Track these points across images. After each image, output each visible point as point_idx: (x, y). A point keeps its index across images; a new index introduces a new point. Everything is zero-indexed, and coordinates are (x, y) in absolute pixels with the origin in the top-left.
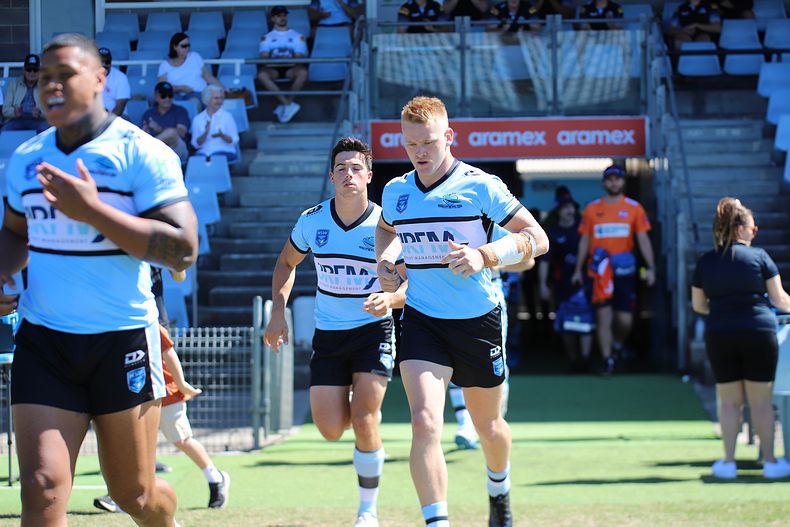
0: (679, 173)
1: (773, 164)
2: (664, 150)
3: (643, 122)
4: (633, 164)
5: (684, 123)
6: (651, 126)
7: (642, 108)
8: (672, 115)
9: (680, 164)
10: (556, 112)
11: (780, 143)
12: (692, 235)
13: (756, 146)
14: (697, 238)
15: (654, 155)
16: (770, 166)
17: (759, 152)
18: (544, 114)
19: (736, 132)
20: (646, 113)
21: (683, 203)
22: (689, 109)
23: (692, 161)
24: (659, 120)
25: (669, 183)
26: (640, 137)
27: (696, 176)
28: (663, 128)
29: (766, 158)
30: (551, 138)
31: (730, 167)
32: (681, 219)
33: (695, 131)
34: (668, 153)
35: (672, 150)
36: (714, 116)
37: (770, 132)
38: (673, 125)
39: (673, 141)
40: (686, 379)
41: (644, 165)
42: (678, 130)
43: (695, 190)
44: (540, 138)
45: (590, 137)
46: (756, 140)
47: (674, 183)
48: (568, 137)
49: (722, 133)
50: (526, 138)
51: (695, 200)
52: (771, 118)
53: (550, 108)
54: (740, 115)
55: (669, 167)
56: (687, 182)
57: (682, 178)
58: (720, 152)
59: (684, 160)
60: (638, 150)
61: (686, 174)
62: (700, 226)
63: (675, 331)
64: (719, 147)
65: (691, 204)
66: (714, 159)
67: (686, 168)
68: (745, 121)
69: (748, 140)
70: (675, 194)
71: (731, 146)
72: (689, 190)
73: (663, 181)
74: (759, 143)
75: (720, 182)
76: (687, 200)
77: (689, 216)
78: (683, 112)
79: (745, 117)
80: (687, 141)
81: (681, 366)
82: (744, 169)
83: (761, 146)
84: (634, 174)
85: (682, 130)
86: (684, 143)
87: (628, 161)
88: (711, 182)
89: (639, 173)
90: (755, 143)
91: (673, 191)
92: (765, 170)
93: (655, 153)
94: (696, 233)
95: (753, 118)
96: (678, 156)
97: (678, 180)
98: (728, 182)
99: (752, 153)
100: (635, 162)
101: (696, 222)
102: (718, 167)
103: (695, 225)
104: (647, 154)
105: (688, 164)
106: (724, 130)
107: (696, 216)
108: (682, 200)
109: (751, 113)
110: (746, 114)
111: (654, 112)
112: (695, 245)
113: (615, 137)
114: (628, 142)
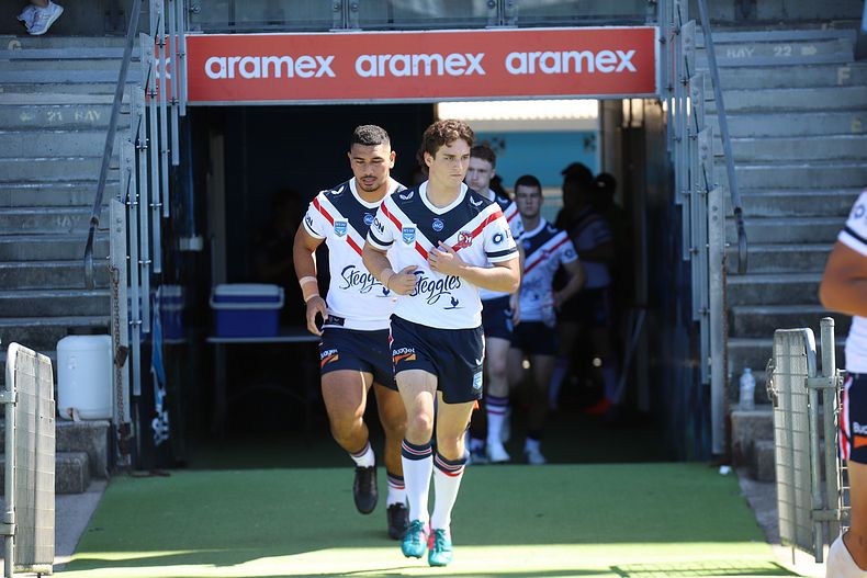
0: (711, 122)
2: (685, 83)
3: (651, 33)
4: (635, 107)
5: (718, 36)
6: (663, 41)
7: (650, 10)
8: (699, 23)
9: (712, 106)
10: (503, 19)
12: (733, 223)
13: (842, 74)
14: (741, 232)
15: (669, 90)
17: (848, 84)
18: (483, 22)
19: (808, 51)
20: (655, 21)
21: (718, 173)
22: (729, 13)
23: (732, 100)
24: (678, 32)
25: (695, 138)
26: (645, 62)
27: (737, 125)
28: (685, 45)
30: (494, 63)
31: (800, 111)
32: (714, 198)
33: (739, 49)
34: (693, 88)
35: (699, 83)
36: (772, 23)
38: (700, 40)
39: (701, 68)
40: (724, 470)
41: (653, 109)
42: (710, 48)
43: (736, 152)
45: (561, 62)
46: (844, 65)
47: (703, 139)
48: (523, 63)
49: (784, 52)
50: (450, 64)
51: (736, 168)
53: (493, 13)
54: (818, 21)
55: (694, 110)
56: (723, 137)
57: (717, 130)
58: (782, 87)
59: (720, 103)
60: (642, 83)
61: (723, 123)
62: (746, 212)
63: (708, 388)
64: (778, 75)
65: (730, 170)
66: (771, 98)
67: (722, 112)
68: (824, 31)
69: (828, 65)
70: (704, 158)
71: (800, 74)
72: (727, 151)
73: (684, 137)
74: (848, 69)
75: (781, 137)
76: (724, 168)
77: (728, 194)
78: (718, 18)
79: (824, 26)
80: (726, 68)
81: (716, 450)
82: (823, 114)
83: (852, 74)
84: (636, 124)
85: (716, 48)
86: (719, 70)
87: (626, 103)
88: (766, 136)
89: (643, 122)
90: (842, 70)
91: (701, 153)
92: (859, 114)
93: (671, 89)
94: (740, 223)
95: (839, 27)
96: (710, 94)
97: (710, 134)
98: (794, 136)
99: (836, 86)
100: (637, 104)
101: (740, 206)
102: (778, 110)
103: (738, 211)
104: (658, 92)
105: (726, 107)
106: (788, 48)
107: (739, 195)
108: (716, 168)
109: (836, 18)
110: (828, 21)
111: (669, 19)
112: (738, 245)
113: (603, 61)
114: (626, 69)
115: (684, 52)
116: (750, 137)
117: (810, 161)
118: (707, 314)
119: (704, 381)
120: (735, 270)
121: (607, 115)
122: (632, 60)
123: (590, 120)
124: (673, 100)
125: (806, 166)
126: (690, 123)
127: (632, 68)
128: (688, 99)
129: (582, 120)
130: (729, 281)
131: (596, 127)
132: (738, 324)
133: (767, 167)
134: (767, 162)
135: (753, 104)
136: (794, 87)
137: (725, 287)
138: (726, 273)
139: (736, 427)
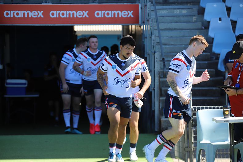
0: (156, 33)
1: (203, 28)
2: (148, 21)
3: (138, 5)
4: (133, 27)
5: (158, 7)
6: (141, 8)
8: (152, 3)
9: (156, 28)
10: (94, 1)
11: (206, 17)
12: (162, 63)
13: (194, 19)
14: (164, 65)
15: (143, 23)
16: (202, 29)
17: (196, 22)
18: (88, 2)
19: (184, 12)
20: (139, 2)
21: (157, 48)
22: (161, 0)
23: (162, 26)
24: (146, 6)
25: (151, 37)
26: (136, 14)
27: (163, 33)
28: (148, 10)
29: (199, 25)
30: (91, 14)
31: (182, 29)
32: (157, 55)
33: (164, 11)
34: (150, 22)
35: (152, 21)
36: (174, 3)
37: (202, 12)
38: (152, 8)
39: (153, 16)
41: (138, 28)
42: (155, 10)
43: (163, 41)
44: (86, 14)
45: (111, 14)
46: (195, 16)
47: (153, 37)
48: (100, 14)
49: (177, 12)
50: (78, 14)
51: (163, 46)
52: (202, 4)
54: (187, 3)
55: (151, 29)
56: (159, 37)
57: (157, 35)
58: (176, 22)
59: (158, 27)
60: (135, 21)
61: (159, 33)
62: (166, 59)
63: (154, 111)
64: (175, 19)
65: (161, 47)
66: (174, 25)
67: (159, 30)
68: (189, 6)
69: (190, 16)
70: (154, 43)
71: (182, 19)
72: (160, 41)
73: (148, 37)
74: (196, 17)
75: (176, 37)
76: (159, 46)
77: (161, 54)
78: (158, 2)
79: (189, 4)
80: (160, 16)
81: (156, 130)
82: (188, 31)
83: (197, 19)
84: (133, 33)
85: (157, 10)
86: (158, 17)
87: (130, 26)
88: (172, 37)
89: (135, 32)
90: (194, 17)
91: (153, 42)
92: (199, 31)
93: (144, 23)
94: (164, 63)
95: (193, 5)
96: (155, 24)
97: (155, 36)
98: (180, 37)
99: (192, 22)
100: (134, 27)
101: (164, 57)
102: (175, 29)
103: (163, 59)
104: (140, 23)
105: (160, 28)
106: (178, 11)
107: (164, 54)
108: (157, 46)
109: (192, 2)
110: (190, 3)
111: (143, 2)
112: (163, 69)
113: (124, 14)
114: (130, 16)
115: (148, 12)
116: (167, 37)
117: (184, 44)
118: (154, 90)
119: (153, 109)
120: (162, 77)
121: (125, 30)
122: (132, 14)
123: (119, 31)
124: (145, 26)
125: (183, 46)
126: (149, 33)
127: (132, 16)
128: (149, 26)
129: (117, 31)
130: (161, 80)
131: (121, 34)
132: (163, 92)
133: (172, 46)
134: (172, 44)
135: (168, 27)
136: (180, 22)
137: (160, 81)
138: (160, 77)
139: (162, 123)
